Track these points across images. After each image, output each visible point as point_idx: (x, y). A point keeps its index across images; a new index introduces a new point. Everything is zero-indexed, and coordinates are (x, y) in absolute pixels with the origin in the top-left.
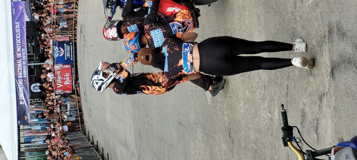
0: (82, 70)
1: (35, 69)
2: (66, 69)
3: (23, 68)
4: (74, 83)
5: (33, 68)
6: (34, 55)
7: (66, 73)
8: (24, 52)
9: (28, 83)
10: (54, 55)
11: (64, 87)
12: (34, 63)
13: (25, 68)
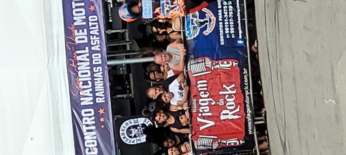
0: (274, 74)
1: (131, 75)
2: (226, 72)
3: (95, 75)
4: (249, 115)
5: (126, 73)
6: (127, 34)
7: (224, 86)
8: (95, 26)
9: (111, 121)
10: (187, 32)
11: (219, 126)
12: (128, 57)
13: (99, 75)
